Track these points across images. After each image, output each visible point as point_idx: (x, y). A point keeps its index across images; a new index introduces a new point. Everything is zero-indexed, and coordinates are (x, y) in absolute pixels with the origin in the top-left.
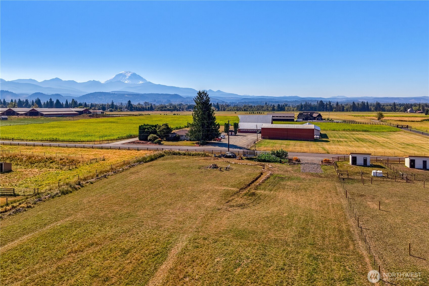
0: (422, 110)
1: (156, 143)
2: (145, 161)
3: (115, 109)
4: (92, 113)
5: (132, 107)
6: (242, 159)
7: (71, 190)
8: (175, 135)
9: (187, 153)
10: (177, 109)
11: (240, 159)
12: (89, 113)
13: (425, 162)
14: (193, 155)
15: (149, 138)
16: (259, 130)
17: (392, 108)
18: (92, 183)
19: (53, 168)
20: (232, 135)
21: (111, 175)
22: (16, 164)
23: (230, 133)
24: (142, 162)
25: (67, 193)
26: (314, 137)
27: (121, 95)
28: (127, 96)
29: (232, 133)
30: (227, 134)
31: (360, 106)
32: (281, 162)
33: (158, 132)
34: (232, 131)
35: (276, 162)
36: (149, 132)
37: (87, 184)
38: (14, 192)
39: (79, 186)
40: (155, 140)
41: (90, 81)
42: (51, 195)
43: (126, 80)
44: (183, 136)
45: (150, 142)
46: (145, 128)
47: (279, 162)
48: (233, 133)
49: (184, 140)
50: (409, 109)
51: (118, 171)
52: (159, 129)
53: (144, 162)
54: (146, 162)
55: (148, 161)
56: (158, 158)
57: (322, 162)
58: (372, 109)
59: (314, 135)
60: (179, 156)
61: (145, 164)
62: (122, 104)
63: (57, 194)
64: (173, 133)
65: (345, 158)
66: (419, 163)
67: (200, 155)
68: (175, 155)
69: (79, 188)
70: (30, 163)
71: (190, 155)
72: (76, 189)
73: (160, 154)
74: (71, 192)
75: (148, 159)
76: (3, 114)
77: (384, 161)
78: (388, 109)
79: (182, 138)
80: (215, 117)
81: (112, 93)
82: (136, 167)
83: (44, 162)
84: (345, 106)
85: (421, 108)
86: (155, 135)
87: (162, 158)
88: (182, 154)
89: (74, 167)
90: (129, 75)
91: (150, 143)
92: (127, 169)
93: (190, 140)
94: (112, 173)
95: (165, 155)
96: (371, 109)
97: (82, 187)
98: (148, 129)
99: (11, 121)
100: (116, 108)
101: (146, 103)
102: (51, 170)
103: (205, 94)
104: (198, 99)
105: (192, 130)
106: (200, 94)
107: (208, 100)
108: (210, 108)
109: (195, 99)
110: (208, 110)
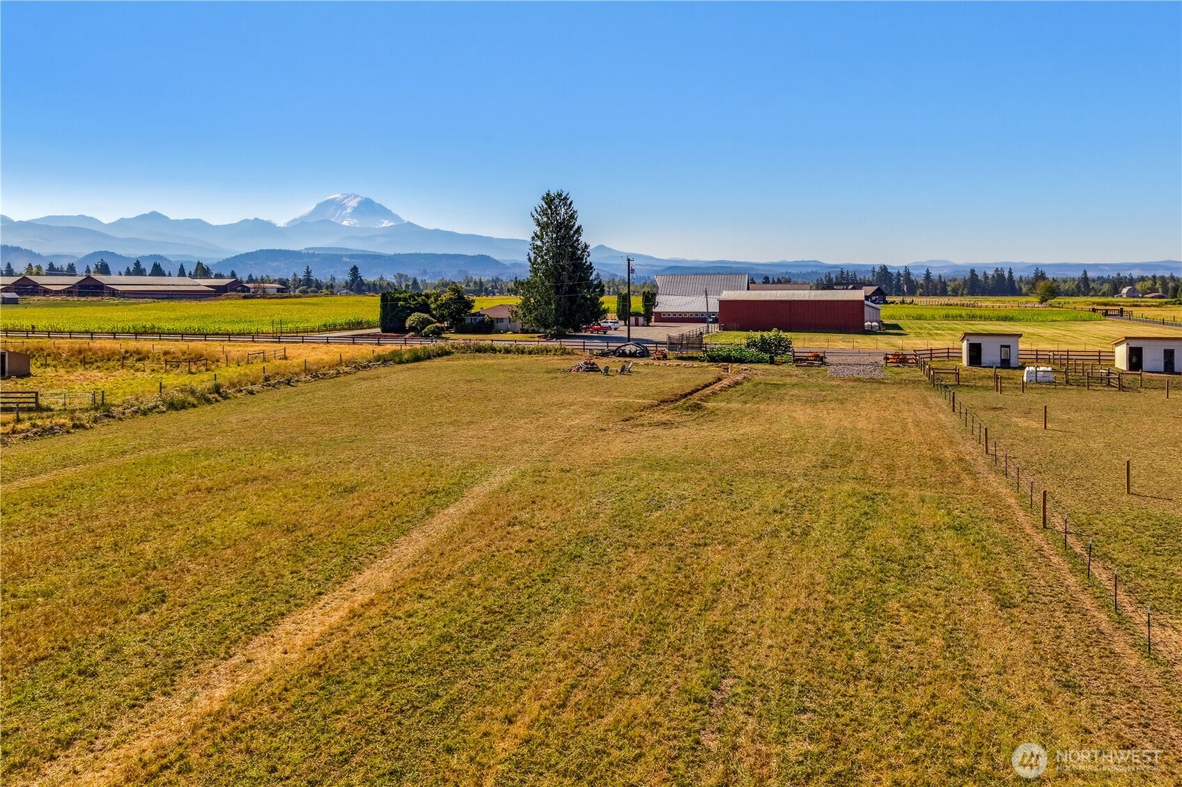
0: (1160, 290)
1: (427, 336)
2: (397, 360)
3: (316, 289)
4: (252, 290)
5: (363, 284)
6: (665, 357)
7: (196, 402)
8: (479, 319)
9: (513, 348)
10: (486, 289)
11: (659, 359)
12: (244, 291)
13: (1169, 355)
14: (530, 353)
15: (408, 323)
16: (714, 314)
17: (1078, 286)
18: (251, 393)
19: (144, 371)
20: (637, 325)
21: (306, 382)
22: (42, 365)
23: (633, 319)
24: (391, 362)
25: (183, 407)
26: (864, 326)
27: (332, 257)
28: (347, 260)
29: (637, 321)
30: (625, 322)
31: (990, 281)
32: (772, 362)
33: (435, 309)
34: (637, 314)
35: (760, 361)
36: (409, 308)
37: (239, 395)
38: (36, 402)
39: (216, 395)
40: (424, 328)
41: (246, 220)
42: (139, 408)
43: (343, 218)
44: (502, 320)
45: (411, 334)
46: (399, 299)
47: (767, 362)
48: (641, 320)
49: (505, 332)
50: (1124, 287)
51: (324, 375)
52: (436, 300)
53: (394, 362)
54: (401, 362)
55: (408, 361)
56: (435, 357)
57: (886, 359)
58: (1024, 290)
59: (863, 321)
60: (493, 355)
61: (397, 366)
62: (333, 279)
63: (156, 407)
64: (474, 315)
65: (948, 353)
66: (1154, 358)
67: (550, 351)
68: (480, 352)
69: (217, 401)
70: (81, 362)
71: (523, 352)
72: (209, 401)
73: (441, 348)
74: (194, 406)
75: (406, 356)
76: (7, 289)
77: (1058, 359)
78: (1067, 290)
79: (499, 325)
80: (591, 264)
81: (306, 252)
82: (373, 370)
83: (118, 360)
84: (949, 283)
85: (1157, 286)
86: (426, 316)
87: (445, 357)
88: (500, 351)
89: (203, 368)
90: (354, 203)
91: (413, 336)
92: (346, 373)
93: (524, 331)
94: (309, 377)
95: (453, 353)
96: (1021, 289)
97: (226, 398)
98: (405, 299)
99: (28, 305)
100: (316, 287)
101: (401, 276)
102: (139, 374)
103: (564, 200)
104: (544, 213)
105: (528, 299)
106: (549, 200)
107: (572, 217)
108: (577, 240)
109: (534, 213)
110: (572, 246)
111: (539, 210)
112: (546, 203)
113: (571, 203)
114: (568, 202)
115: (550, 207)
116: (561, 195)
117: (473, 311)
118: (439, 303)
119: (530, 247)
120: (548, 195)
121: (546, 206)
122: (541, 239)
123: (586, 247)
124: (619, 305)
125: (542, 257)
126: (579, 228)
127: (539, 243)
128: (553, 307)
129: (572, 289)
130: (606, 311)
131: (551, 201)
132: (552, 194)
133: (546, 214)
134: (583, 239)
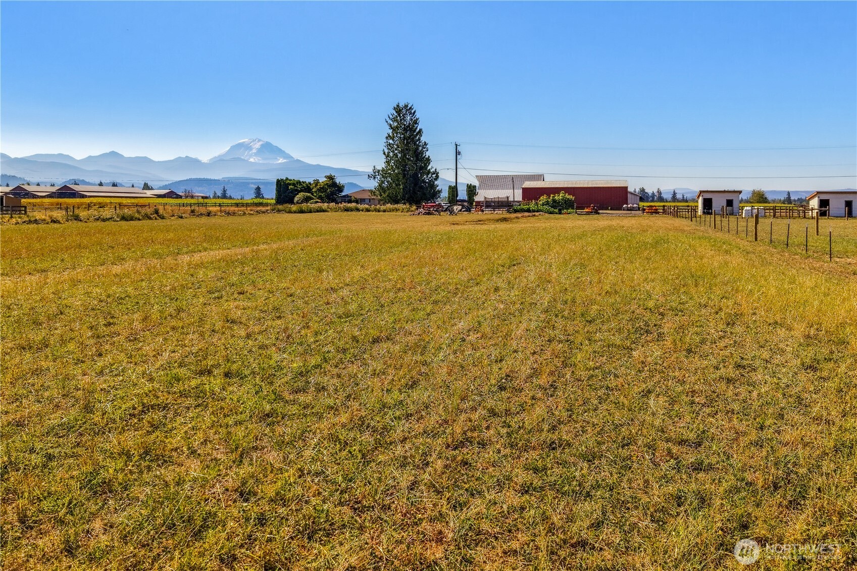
2: (287, 211)
6: (482, 211)
7: (141, 218)
11: (478, 212)
13: (849, 204)
14: (384, 211)
15: (296, 199)
18: (181, 217)
21: (221, 216)
24: (283, 212)
25: (132, 220)
27: (242, 184)
28: (252, 184)
32: (560, 213)
33: (316, 192)
34: (462, 201)
35: (552, 213)
36: (296, 190)
37: (172, 217)
39: (156, 216)
42: (100, 218)
43: (251, 156)
44: (364, 200)
46: (290, 184)
47: (557, 213)
51: (235, 213)
52: (316, 185)
53: (285, 212)
54: (290, 213)
55: (295, 212)
56: (315, 211)
60: (357, 212)
61: (287, 214)
63: (112, 218)
64: (344, 196)
66: (837, 205)
67: (399, 210)
68: (347, 211)
69: (156, 219)
71: (379, 211)
72: (150, 219)
73: (320, 207)
74: (139, 220)
75: (294, 210)
77: (768, 209)
80: (429, 157)
81: (223, 179)
82: (270, 214)
86: (308, 194)
87: (322, 213)
88: (362, 211)
90: (258, 145)
94: (223, 214)
95: (328, 210)
97: (163, 218)
98: (294, 185)
103: (408, 109)
104: (394, 120)
105: (383, 182)
106: (398, 110)
107: (416, 122)
108: (419, 139)
109: (388, 119)
110: (415, 144)
111: (391, 116)
112: (396, 112)
113: (415, 112)
114: (413, 112)
115: (399, 115)
116: (407, 106)
117: (343, 194)
118: (318, 187)
119: (385, 144)
120: (398, 106)
121: (396, 114)
122: (393, 139)
123: (425, 144)
124: (449, 194)
125: (393, 152)
126: (420, 130)
127: (391, 141)
128: (401, 187)
129: (415, 175)
130: (440, 192)
131: (400, 110)
132: (401, 105)
133: (397, 121)
134: (423, 139)
